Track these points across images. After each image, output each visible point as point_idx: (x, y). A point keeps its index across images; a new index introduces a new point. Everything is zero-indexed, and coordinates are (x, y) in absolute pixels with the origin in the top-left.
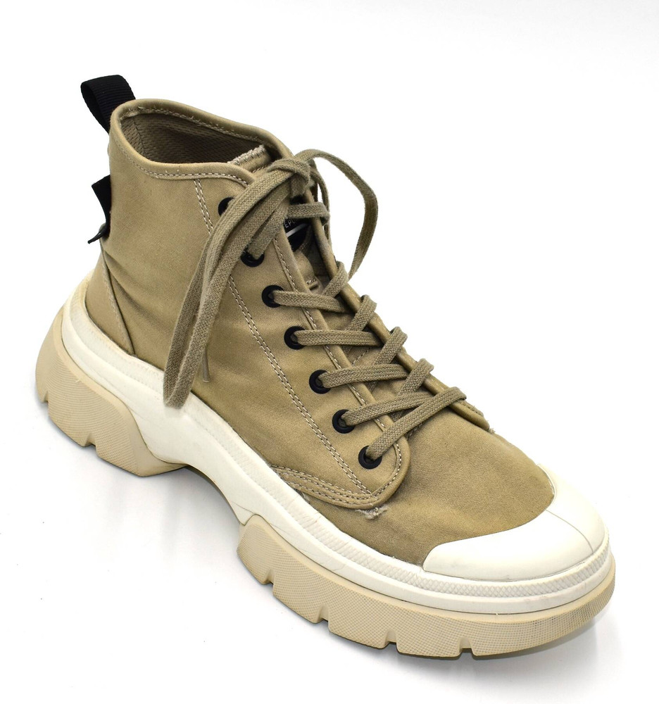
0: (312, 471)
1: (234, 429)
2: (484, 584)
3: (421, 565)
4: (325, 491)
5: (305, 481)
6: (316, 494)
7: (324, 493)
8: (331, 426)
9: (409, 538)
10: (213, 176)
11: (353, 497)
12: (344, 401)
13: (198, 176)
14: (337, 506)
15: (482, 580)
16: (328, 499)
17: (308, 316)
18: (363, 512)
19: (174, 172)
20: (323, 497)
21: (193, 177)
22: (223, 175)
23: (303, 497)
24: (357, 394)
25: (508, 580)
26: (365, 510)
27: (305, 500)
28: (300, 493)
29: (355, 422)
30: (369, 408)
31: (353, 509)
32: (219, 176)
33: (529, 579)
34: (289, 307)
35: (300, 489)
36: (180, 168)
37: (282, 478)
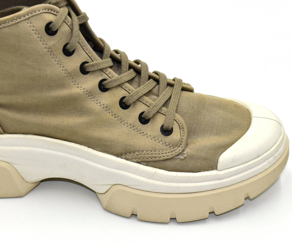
0: (141, 149)
1: (88, 147)
2: (249, 163)
3: (216, 169)
4: (154, 156)
5: (141, 156)
6: (150, 159)
7: (154, 157)
8: (139, 123)
9: (205, 159)
10: (36, 14)
11: (169, 152)
12: (140, 108)
13: (27, 17)
14: (163, 160)
15: (247, 162)
16: (157, 159)
17: (105, 72)
18: (178, 157)
19: (12, 19)
20: (154, 159)
21: (24, 18)
22: (41, 11)
23: (142, 164)
24: (144, 102)
25: (259, 156)
26: (178, 156)
27: (143, 165)
28: (139, 163)
29: (151, 116)
30: (154, 106)
31: (172, 158)
32: (39, 12)
33: (267, 151)
34: (95, 71)
35: (140, 161)
36: (16, 16)
37: (127, 159)
